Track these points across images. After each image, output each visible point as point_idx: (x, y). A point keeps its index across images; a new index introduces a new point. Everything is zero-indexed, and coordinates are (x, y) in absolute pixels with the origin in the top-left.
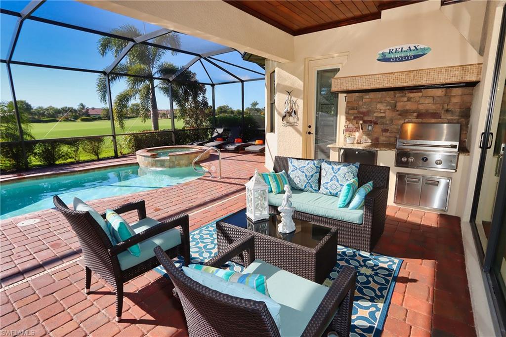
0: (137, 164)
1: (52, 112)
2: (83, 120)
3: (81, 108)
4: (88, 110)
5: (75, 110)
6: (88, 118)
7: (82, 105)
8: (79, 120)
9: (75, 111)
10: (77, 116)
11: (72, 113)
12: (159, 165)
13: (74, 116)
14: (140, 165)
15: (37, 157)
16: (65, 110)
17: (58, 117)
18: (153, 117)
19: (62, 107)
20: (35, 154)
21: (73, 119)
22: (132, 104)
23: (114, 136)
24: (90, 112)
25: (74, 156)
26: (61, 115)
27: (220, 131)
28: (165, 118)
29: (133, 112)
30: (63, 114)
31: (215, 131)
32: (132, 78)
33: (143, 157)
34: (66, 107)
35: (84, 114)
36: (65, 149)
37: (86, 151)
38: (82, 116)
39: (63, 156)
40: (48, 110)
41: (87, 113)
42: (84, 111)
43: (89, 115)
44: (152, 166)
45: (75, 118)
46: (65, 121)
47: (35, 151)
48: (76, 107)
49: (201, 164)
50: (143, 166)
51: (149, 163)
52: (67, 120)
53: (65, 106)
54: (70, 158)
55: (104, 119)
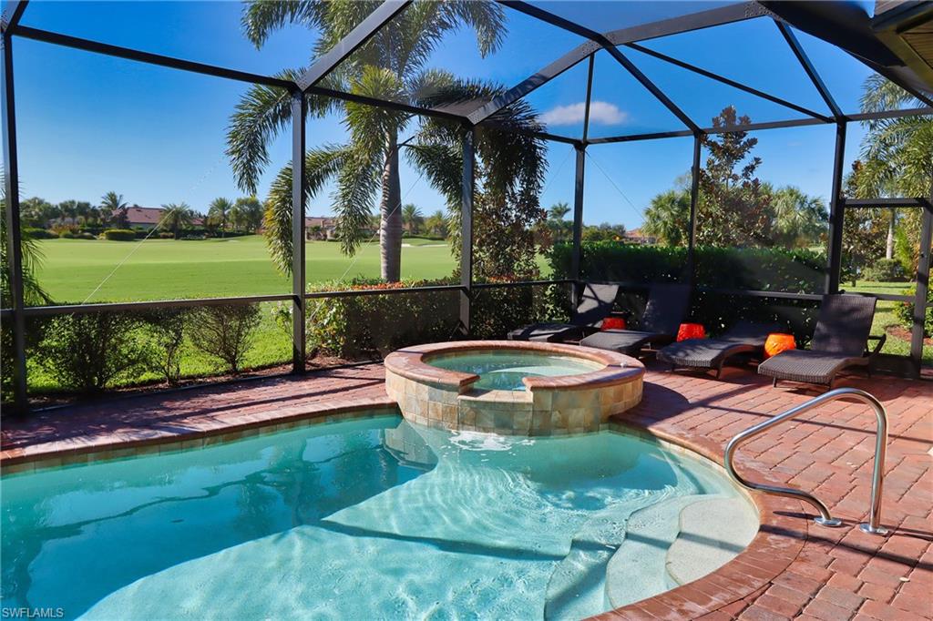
0: (394, 409)
1: (37, 213)
2: (114, 237)
3: (109, 206)
4: (125, 211)
5: (94, 210)
6: (124, 231)
7: (112, 197)
8: (103, 236)
9: (95, 212)
10: (99, 226)
11: (86, 218)
12: (491, 424)
13: (89, 225)
14: (408, 416)
15: (50, 363)
16: (71, 210)
17: (50, 227)
18: (387, 237)
19: (62, 201)
20: (46, 352)
21: (87, 234)
22: (238, 201)
23: (298, 301)
24: (131, 218)
25: (163, 363)
26: (59, 220)
27: (608, 292)
28: (319, 239)
29: (239, 220)
30: (63, 219)
31: (587, 292)
32: (367, 109)
33: (427, 388)
34: (73, 202)
35: (114, 220)
36: (141, 337)
37: (200, 346)
38: (109, 225)
39: (133, 362)
40: (28, 207)
41: (122, 220)
42: (116, 213)
43: (127, 225)
44: (462, 423)
45: (93, 231)
46: (66, 236)
47: (45, 343)
48: (97, 202)
49: (653, 429)
50: (422, 421)
51: (449, 411)
52: (74, 235)
53: (71, 199)
54: (152, 369)
55: (165, 237)
